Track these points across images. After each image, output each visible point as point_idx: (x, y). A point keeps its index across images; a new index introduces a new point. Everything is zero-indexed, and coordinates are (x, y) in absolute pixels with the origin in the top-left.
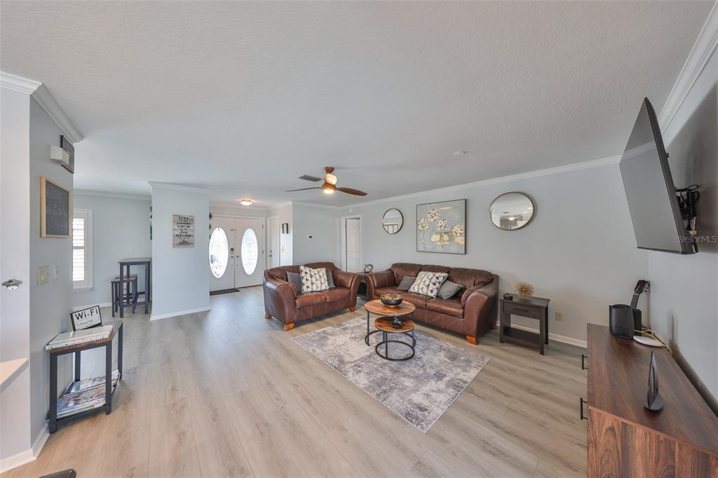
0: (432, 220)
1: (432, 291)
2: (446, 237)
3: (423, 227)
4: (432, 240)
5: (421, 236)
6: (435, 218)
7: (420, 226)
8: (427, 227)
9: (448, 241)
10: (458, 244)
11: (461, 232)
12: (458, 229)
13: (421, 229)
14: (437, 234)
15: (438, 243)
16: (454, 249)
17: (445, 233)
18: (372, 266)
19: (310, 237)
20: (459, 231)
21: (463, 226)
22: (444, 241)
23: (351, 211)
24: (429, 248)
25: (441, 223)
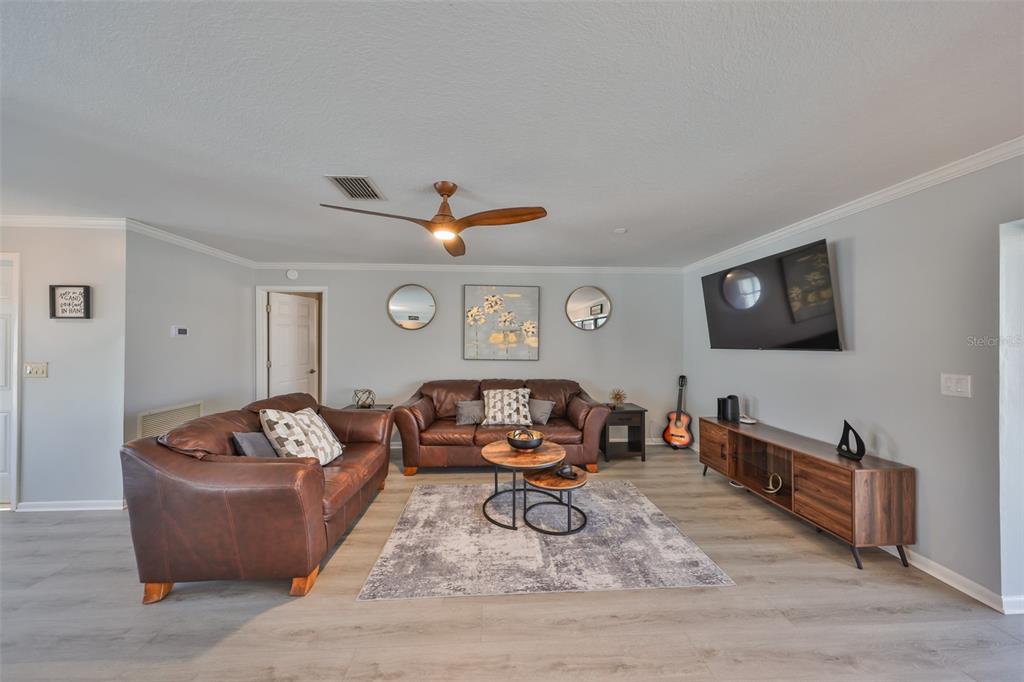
0: (491, 311)
1: (525, 417)
2: (512, 337)
3: (475, 320)
4: (491, 340)
5: (470, 334)
6: (496, 308)
7: (471, 318)
8: (483, 320)
9: (515, 342)
10: (529, 346)
11: (534, 330)
12: (529, 326)
13: (472, 323)
14: (498, 331)
15: (502, 346)
16: (524, 354)
17: (512, 332)
18: (370, 392)
19: (182, 332)
20: (532, 330)
21: (536, 323)
22: (509, 343)
23: (293, 275)
24: (486, 353)
25: (504, 316)
